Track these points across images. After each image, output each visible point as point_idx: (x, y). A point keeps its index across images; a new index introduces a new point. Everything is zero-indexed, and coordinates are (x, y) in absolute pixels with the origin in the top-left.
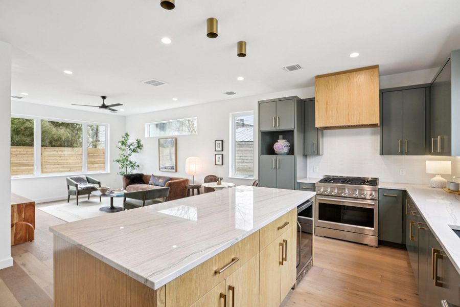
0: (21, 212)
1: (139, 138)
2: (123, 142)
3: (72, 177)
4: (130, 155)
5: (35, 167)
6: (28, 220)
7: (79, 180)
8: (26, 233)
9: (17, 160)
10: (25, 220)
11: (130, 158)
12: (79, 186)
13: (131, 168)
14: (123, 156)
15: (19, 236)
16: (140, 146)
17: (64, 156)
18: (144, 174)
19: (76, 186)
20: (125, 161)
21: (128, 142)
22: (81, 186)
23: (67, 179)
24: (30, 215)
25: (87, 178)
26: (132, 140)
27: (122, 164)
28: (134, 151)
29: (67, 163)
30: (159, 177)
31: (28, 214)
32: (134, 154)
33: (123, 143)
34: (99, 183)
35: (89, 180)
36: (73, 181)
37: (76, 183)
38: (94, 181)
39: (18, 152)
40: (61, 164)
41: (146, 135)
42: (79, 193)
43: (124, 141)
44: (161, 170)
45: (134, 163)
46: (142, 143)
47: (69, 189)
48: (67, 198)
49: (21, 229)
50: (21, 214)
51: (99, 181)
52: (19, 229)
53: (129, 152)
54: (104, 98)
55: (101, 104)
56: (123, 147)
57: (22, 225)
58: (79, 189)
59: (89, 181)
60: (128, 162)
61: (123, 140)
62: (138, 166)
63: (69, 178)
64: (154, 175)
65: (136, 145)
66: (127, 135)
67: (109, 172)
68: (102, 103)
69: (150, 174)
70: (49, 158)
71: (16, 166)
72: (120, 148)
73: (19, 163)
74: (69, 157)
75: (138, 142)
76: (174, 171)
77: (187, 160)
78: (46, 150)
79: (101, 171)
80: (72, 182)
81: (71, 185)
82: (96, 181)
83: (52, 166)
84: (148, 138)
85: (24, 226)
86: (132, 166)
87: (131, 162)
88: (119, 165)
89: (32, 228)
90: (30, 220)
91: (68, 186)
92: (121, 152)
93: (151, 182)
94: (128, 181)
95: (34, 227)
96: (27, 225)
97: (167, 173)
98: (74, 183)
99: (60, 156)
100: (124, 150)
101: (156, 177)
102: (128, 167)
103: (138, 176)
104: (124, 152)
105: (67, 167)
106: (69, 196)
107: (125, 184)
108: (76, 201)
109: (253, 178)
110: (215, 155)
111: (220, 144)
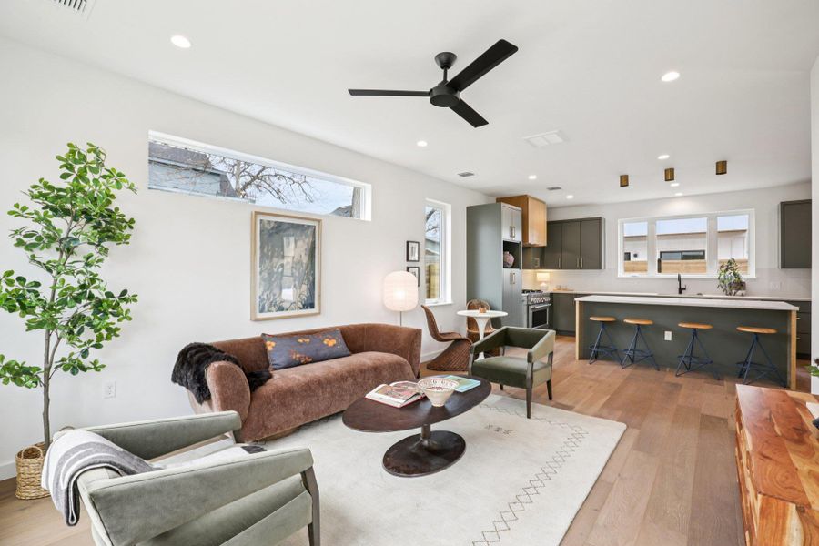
76: (316, 310)
109: (451, 302)
110: (408, 268)
111: (415, 248)
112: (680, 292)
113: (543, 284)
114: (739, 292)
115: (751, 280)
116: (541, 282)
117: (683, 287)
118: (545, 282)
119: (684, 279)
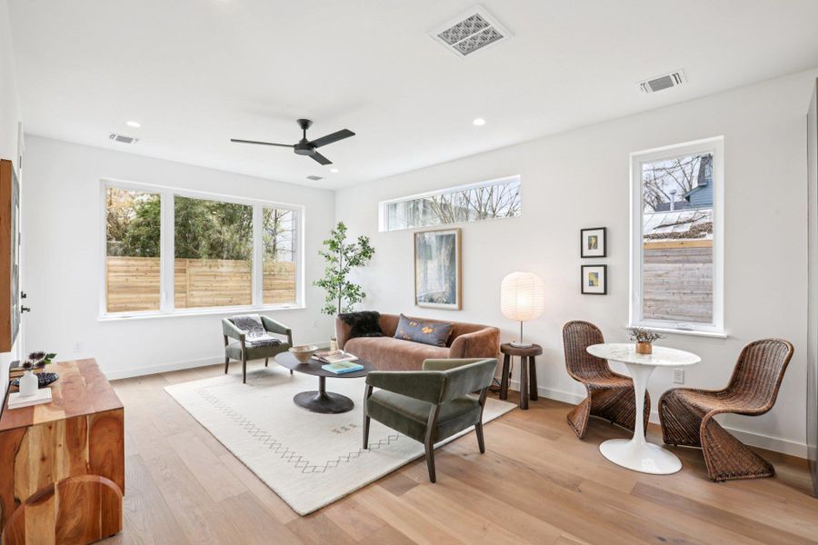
0: (78, 444)
1: (365, 235)
2: (333, 242)
3: (234, 317)
4: (346, 271)
5: (163, 295)
6: (102, 467)
7: (247, 324)
8: (96, 511)
9: (147, 282)
10: (93, 468)
11: (348, 278)
12: (247, 338)
13: (349, 299)
14: (332, 273)
15: (71, 524)
16: (367, 251)
17: (221, 276)
18: (381, 313)
19: (242, 338)
20: (335, 284)
21: (344, 242)
22: (253, 338)
23: (223, 322)
24: (109, 452)
25: (262, 319)
26: (351, 239)
27: (331, 289)
28: (355, 262)
29: (226, 287)
30: (422, 322)
31: (101, 449)
32: (353, 268)
33: (333, 245)
34: (288, 332)
35: (267, 324)
36: (235, 327)
37: (241, 332)
38: (278, 326)
39: (149, 268)
40: (216, 290)
41: (382, 228)
42: (249, 355)
43: (336, 240)
44: (420, 304)
45: (356, 287)
46: (371, 244)
47: (227, 343)
48: (224, 361)
49: (79, 501)
50: (80, 452)
51: (287, 328)
52: (71, 501)
53: (345, 263)
54: (305, 124)
55: (297, 140)
56: (333, 254)
57: (81, 485)
58: (248, 345)
59: (267, 326)
60: (343, 287)
61: (332, 238)
62: (364, 295)
63: (226, 320)
64: (406, 315)
65: (359, 249)
66: (341, 227)
67: (304, 306)
68: (302, 137)
69: (398, 314)
70: (198, 278)
71: (145, 293)
72: (328, 257)
73: (150, 287)
74: (230, 276)
75: (364, 243)
76: (456, 306)
77: (508, 280)
78: (193, 263)
79: (287, 305)
80: (233, 330)
81: (231, 336)
82: (283, 328)
83: (202, 293)
84: (385, 232)
85: (86, 488)
86: (351, 295)
87: (350, 287)
88: (324, 292)
89: (114, 495)
90: (107, 469)
91: (226, 337)
92: (329, 264)
93: (400, 331)
94: (349, 328)
95: (122, 488)
96: (97, 484)
97: (441, 312)
98: (237, 333)
99: (215, 275)
100: (335, 260)
101: (413, 320)
102: (343, 298)
103: (369, 317)
104: (336, 264)
105: (226, 295)
106: (228, 359)
107: (342, 335)
108: (240, 371)
109: (723, 334)
110: (582, 267)
111: (596, 237)
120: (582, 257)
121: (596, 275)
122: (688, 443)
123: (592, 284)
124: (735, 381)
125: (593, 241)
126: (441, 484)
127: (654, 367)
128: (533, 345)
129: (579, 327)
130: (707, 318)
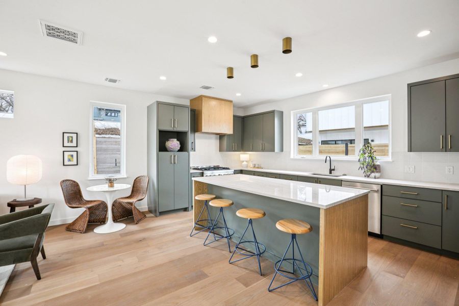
109: (125, 176)
110: (64, 152)
111: (72, 137)
112: (331, 173)
113: (245, 163)
114: (373, 175)
115: (387, 162)
116: (243, 161)
117: (332, 168)
118: (246, 161)
119: (334, 161)
120: (63, 146)
121: (72, 156)
122: (121, 218)
123: (69, 160)
124: (133, 191)
125: (70, 139)
126: (44, 278)
127: (116, 191)
128: (35, 198)
129: (68, 183)
130: (118, 172)
